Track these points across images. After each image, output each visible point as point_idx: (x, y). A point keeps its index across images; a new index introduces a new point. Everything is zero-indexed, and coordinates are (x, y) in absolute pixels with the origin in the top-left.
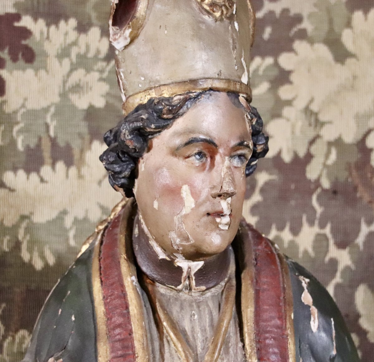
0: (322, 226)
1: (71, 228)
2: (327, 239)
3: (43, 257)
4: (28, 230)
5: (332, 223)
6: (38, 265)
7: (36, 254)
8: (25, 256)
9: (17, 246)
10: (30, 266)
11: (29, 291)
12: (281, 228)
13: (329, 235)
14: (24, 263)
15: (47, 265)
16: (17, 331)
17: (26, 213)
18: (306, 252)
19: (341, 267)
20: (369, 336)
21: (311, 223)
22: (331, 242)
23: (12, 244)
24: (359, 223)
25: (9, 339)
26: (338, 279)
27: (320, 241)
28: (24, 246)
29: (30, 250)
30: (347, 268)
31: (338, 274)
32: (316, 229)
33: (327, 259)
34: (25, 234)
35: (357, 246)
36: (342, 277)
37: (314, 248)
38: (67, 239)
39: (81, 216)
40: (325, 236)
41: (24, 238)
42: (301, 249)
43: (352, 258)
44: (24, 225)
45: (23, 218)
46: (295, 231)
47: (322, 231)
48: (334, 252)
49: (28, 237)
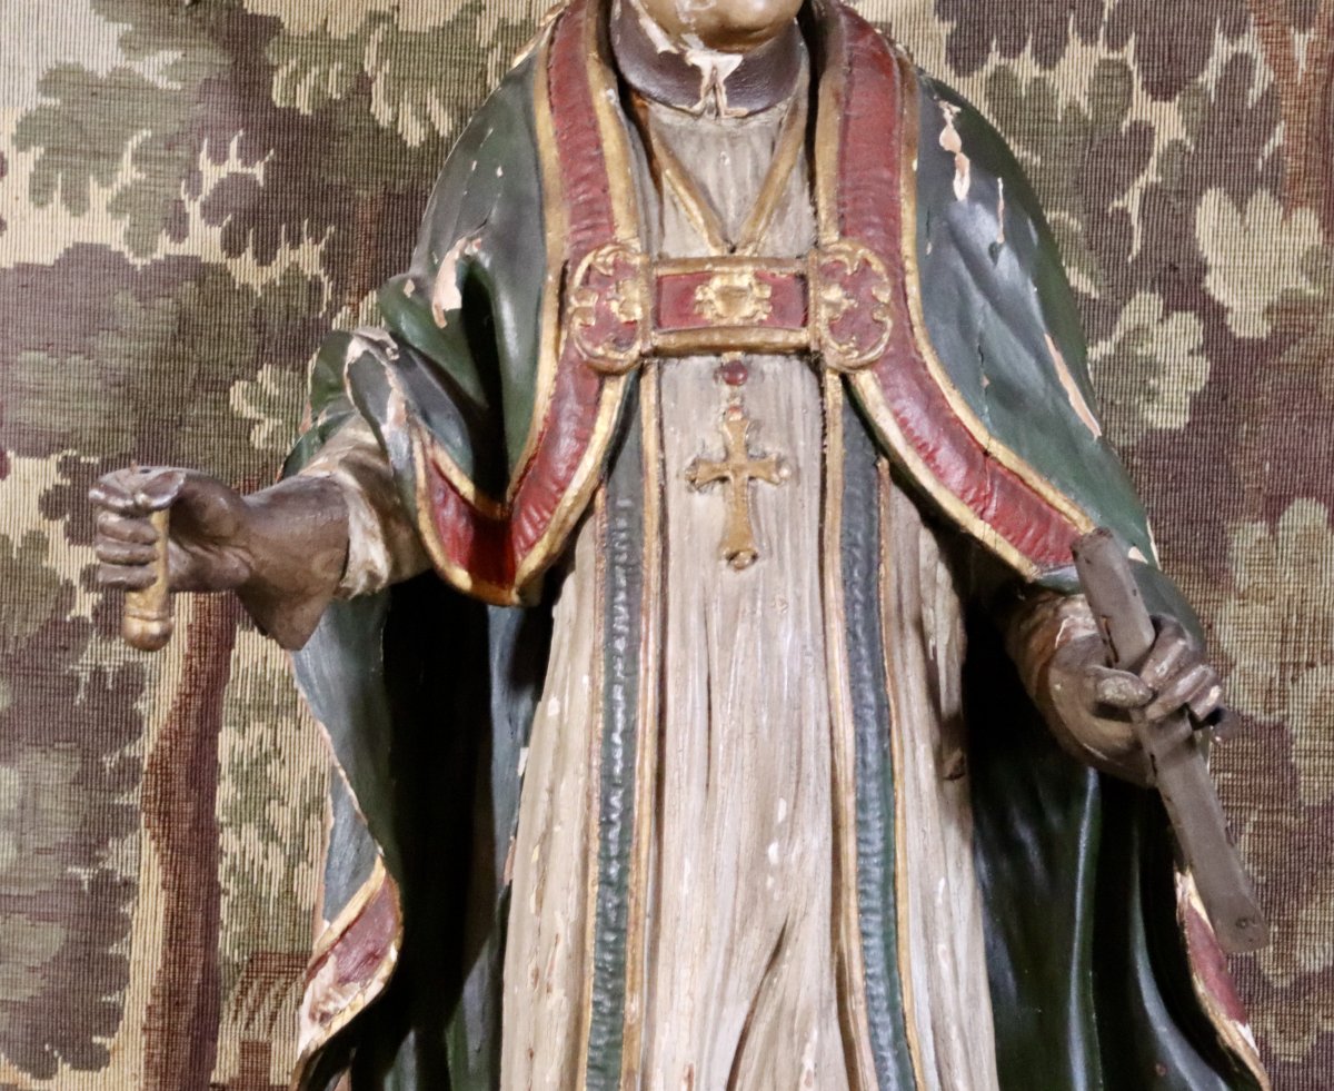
0: (1115, 43)
1: (491, 47)
2: (1127, 74)
3: (425, 118)
4: (386, 48)
5: (1140, 33)
6: (414, 135)
7: (407, 109)
8: (382, 112)
9: (362, 86)
10: (396, 137)
11: (389, 196)
12: (1012, 51)
13: (1134, 68)
14: (378, 130)
15: (433, 133)
16: (363, 293)
17: (384, 7)
18: (1073, 107)
19: (1160, 144)
20: (1229, 319)
21: (1089, 35)
22: (1137, 82)
23: (350, 83)
24: (1210, 35)
25: (346, 310)
26: (1151, 176)
27: (1110, 78)
28: (378, 88)
29: (393, 99)
30: (1177, 145)
31: (1153, 162)
32: (1101, 51)
33: (1126, 124)
34: (380, 60)
35: (1201, 92)
36: (1160, 170)
37: (1092, 97)
38: (483, 74)
39: (516, 18)
40: (1123, 65)
41: (378, 67)
42: (1062, 102)
43: (1186, 122)
44: (378, 35)
45: (375, 18)
46: (1049, 55)
47: (1114, 56)
48: (1143, 107)
49: (386, 68)
